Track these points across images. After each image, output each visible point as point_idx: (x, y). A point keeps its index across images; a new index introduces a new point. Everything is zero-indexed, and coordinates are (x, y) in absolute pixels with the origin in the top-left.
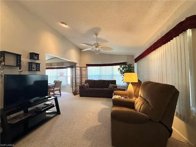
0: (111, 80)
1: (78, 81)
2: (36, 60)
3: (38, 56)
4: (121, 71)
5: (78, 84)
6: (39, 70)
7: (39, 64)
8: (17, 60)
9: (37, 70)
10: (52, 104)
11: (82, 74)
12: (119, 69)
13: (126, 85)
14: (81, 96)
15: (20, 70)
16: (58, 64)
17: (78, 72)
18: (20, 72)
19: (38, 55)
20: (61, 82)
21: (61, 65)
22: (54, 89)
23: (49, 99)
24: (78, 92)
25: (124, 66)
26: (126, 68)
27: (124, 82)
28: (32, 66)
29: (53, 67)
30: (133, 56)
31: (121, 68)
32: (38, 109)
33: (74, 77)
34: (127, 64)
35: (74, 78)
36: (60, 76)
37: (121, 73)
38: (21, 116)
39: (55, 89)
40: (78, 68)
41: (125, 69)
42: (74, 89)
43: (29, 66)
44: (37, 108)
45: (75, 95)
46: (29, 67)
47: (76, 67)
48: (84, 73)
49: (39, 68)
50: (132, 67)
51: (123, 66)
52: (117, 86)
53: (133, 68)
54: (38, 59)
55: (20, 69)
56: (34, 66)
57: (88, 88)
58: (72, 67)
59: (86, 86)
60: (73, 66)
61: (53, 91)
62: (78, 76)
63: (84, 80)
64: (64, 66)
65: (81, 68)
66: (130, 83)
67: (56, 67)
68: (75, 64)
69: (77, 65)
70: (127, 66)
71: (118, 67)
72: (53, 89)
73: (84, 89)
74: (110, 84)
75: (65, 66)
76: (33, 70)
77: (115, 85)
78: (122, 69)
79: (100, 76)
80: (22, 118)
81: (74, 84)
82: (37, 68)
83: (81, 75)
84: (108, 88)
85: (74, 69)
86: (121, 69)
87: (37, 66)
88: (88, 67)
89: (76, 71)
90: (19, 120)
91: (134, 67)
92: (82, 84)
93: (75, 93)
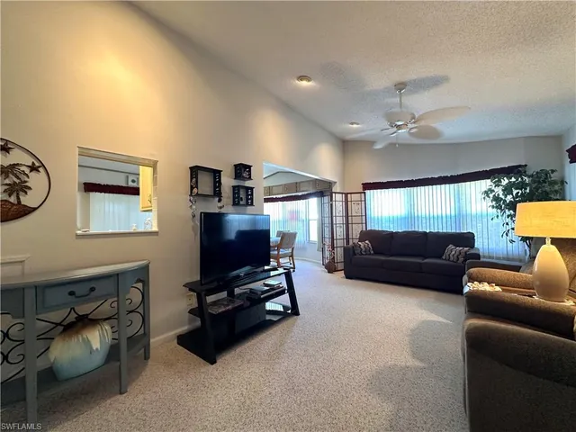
0: (454, 231)
1: (340, 232)
2: (245, 179)
3: (250, 171)
4: (496, 199)
5: (340, 243)
6: (252, 204)
7: (252, 189)
8: (215, 182)
9: (247, 204)
10: (279, 287)
11: (350, 214)
12: (486, 192)
13: (522, 253)
14: (348, 276)
15: (220, 205)
16: (287, 187)
17: (339, 207)
18: (221, 208)
19: (249, 167)
20: (294, 235)
21: (293, 192)
22: (278, 250)
23: (272, 273)
24: (340, 266)
25: (513, 179)
26: (522, 186)
27: (512, 241)
28: (238, 193)
29: (274, 197)
30: (557, 138)
31: (496, 189)
32: (253, 293)
33: (327, 221)
34: (529, 173)
35: (327, 225)
36: (292, 219)
37: (499, 207)
38: (225, 303)
39: (282, 252)
40: (338, 197)
41: (515, 192)
42: (327, 254)
43: (234, 194)
44: (252, 291)
45: (330, 271)
46: (234, 198)
47: (332, 193)
48: (354, 209)
49: (252, 199)
50: (553, 183)
51: (505, 181)
52: (481, 254)
53: (556, 187)
54: (250, 178)
55: (220, 201)
56: (242, 194)
57: (370, 254)
58: (321, 194)
59: (364, 249)
60: (323, 190)
61: (277, 258)
62: (339, 220)
63: (356, 231)
64: (300, 194)
65: (346, 194)
66: (548, 241)
67: (281, 196)
68: (330, 184)
69: (336, 188)
70: (527, 180)
71: (486, 184)
72: (276, 252)
73: (358, 256)
74: (451, 247)
75: (303, 193)
76: (241, 203)
77: (472, 251)
78: (501, 193)
79: (410, 218)
80: (228, 305)
81: (328, 241)
82: (247, 199)
83: (347, 216)
84: (440, 257)
85: (326, 199)
86: (499, 191)
87: (248, 195)
88: (368, 192)
89: (332, 205)
90: (222, 309)
91: (563, 182)
92: (351, 243)
93: (331, 268)
